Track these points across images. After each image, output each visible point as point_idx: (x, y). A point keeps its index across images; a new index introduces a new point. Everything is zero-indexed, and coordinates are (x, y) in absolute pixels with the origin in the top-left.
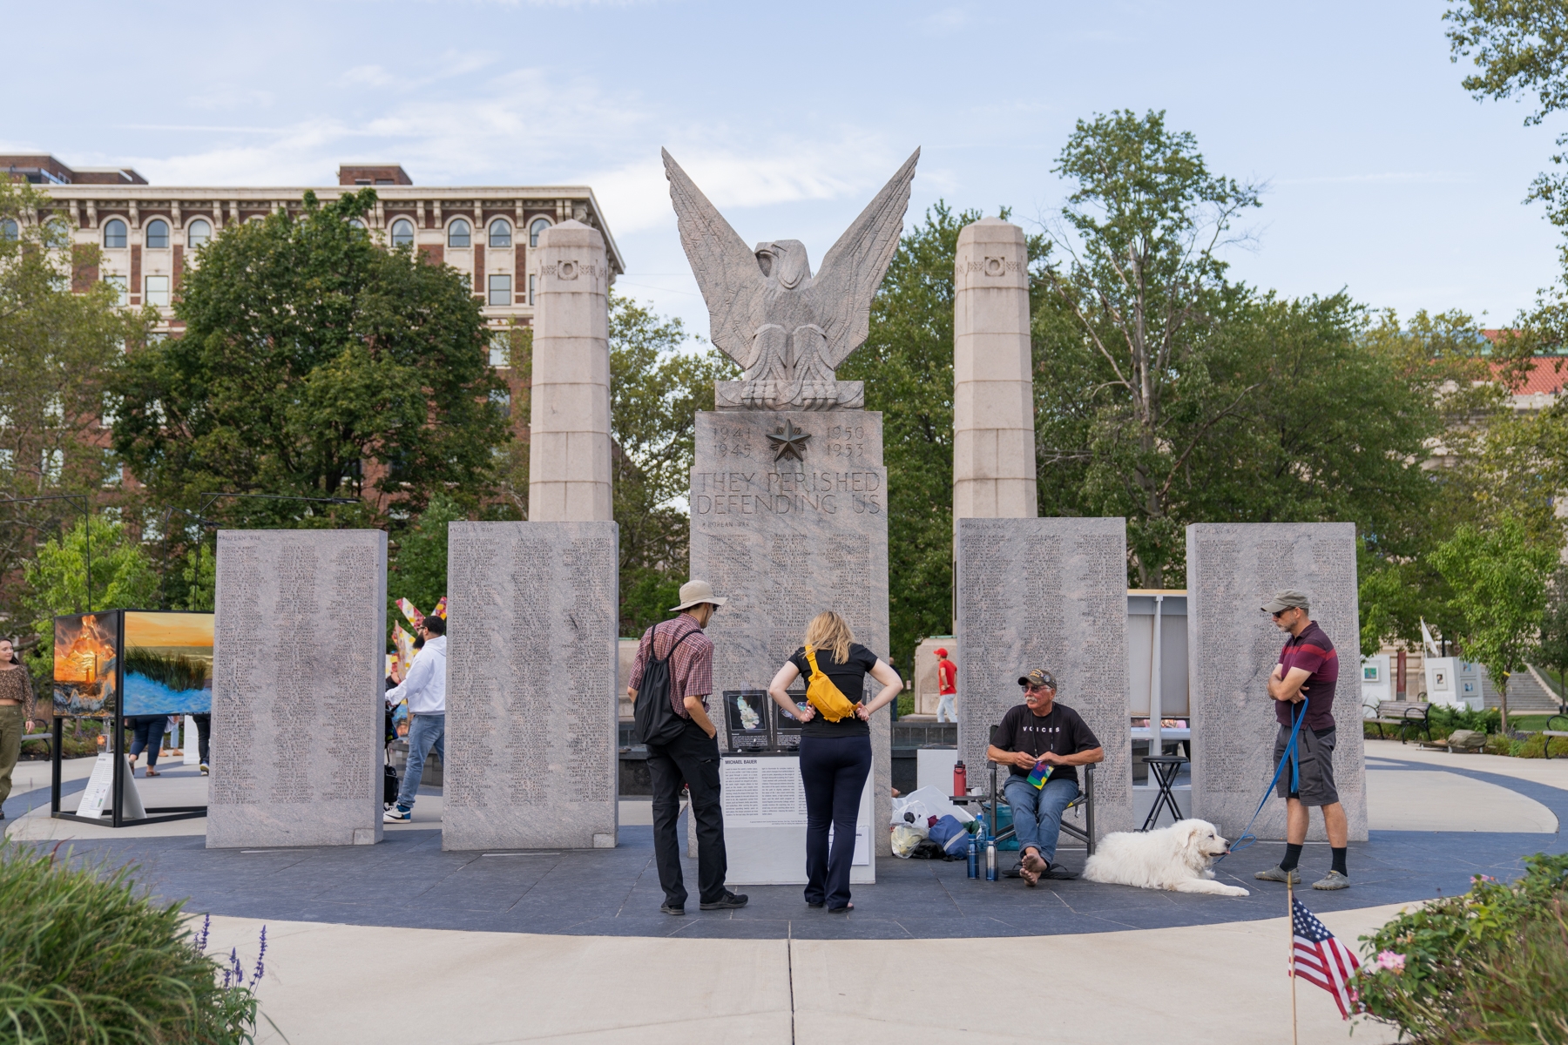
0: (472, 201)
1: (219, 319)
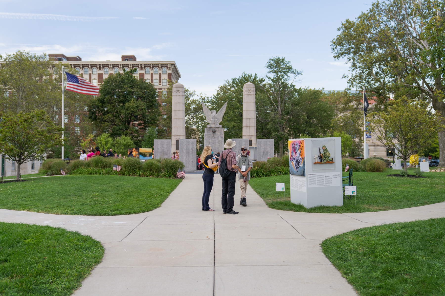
0: (150, 64)
1: (108, 93)
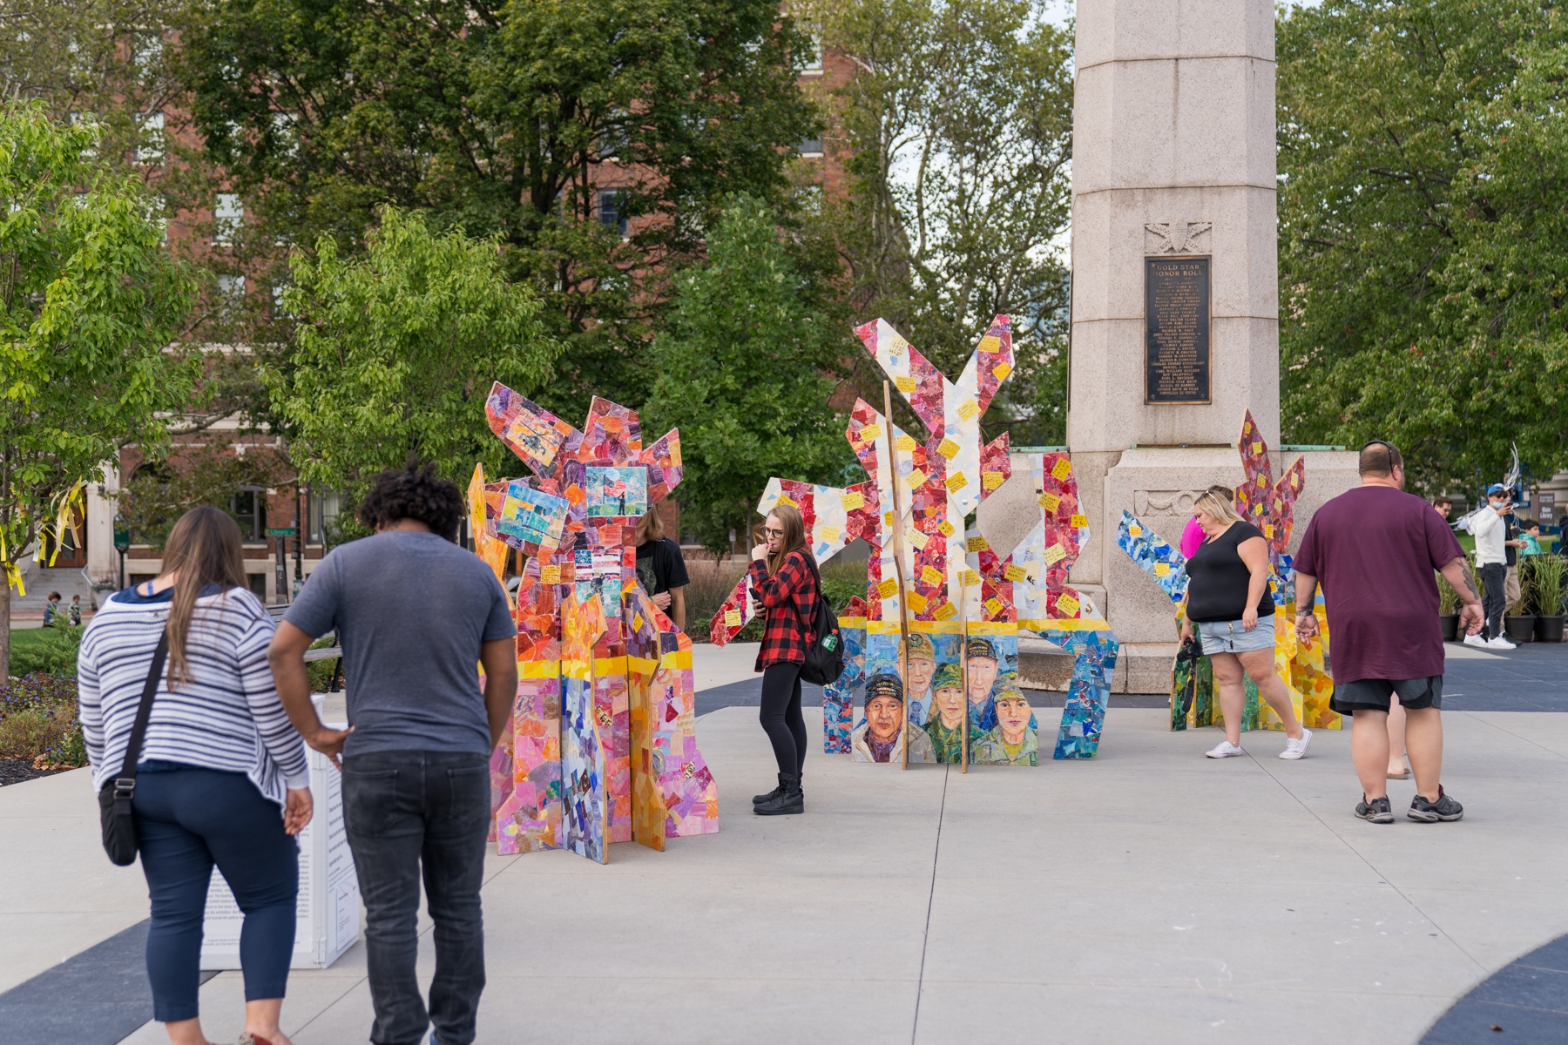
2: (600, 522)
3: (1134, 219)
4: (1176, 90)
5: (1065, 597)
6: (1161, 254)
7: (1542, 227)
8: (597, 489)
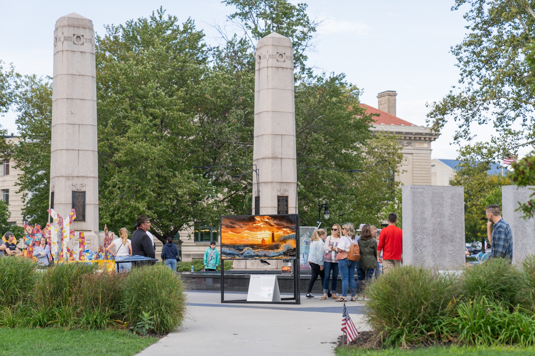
2: (36, 242)
3: (70, 183)
4: (79, 156)
5: (82, 257)
6: (75, 190)
7: (134, 171)
8: (36, 237)
